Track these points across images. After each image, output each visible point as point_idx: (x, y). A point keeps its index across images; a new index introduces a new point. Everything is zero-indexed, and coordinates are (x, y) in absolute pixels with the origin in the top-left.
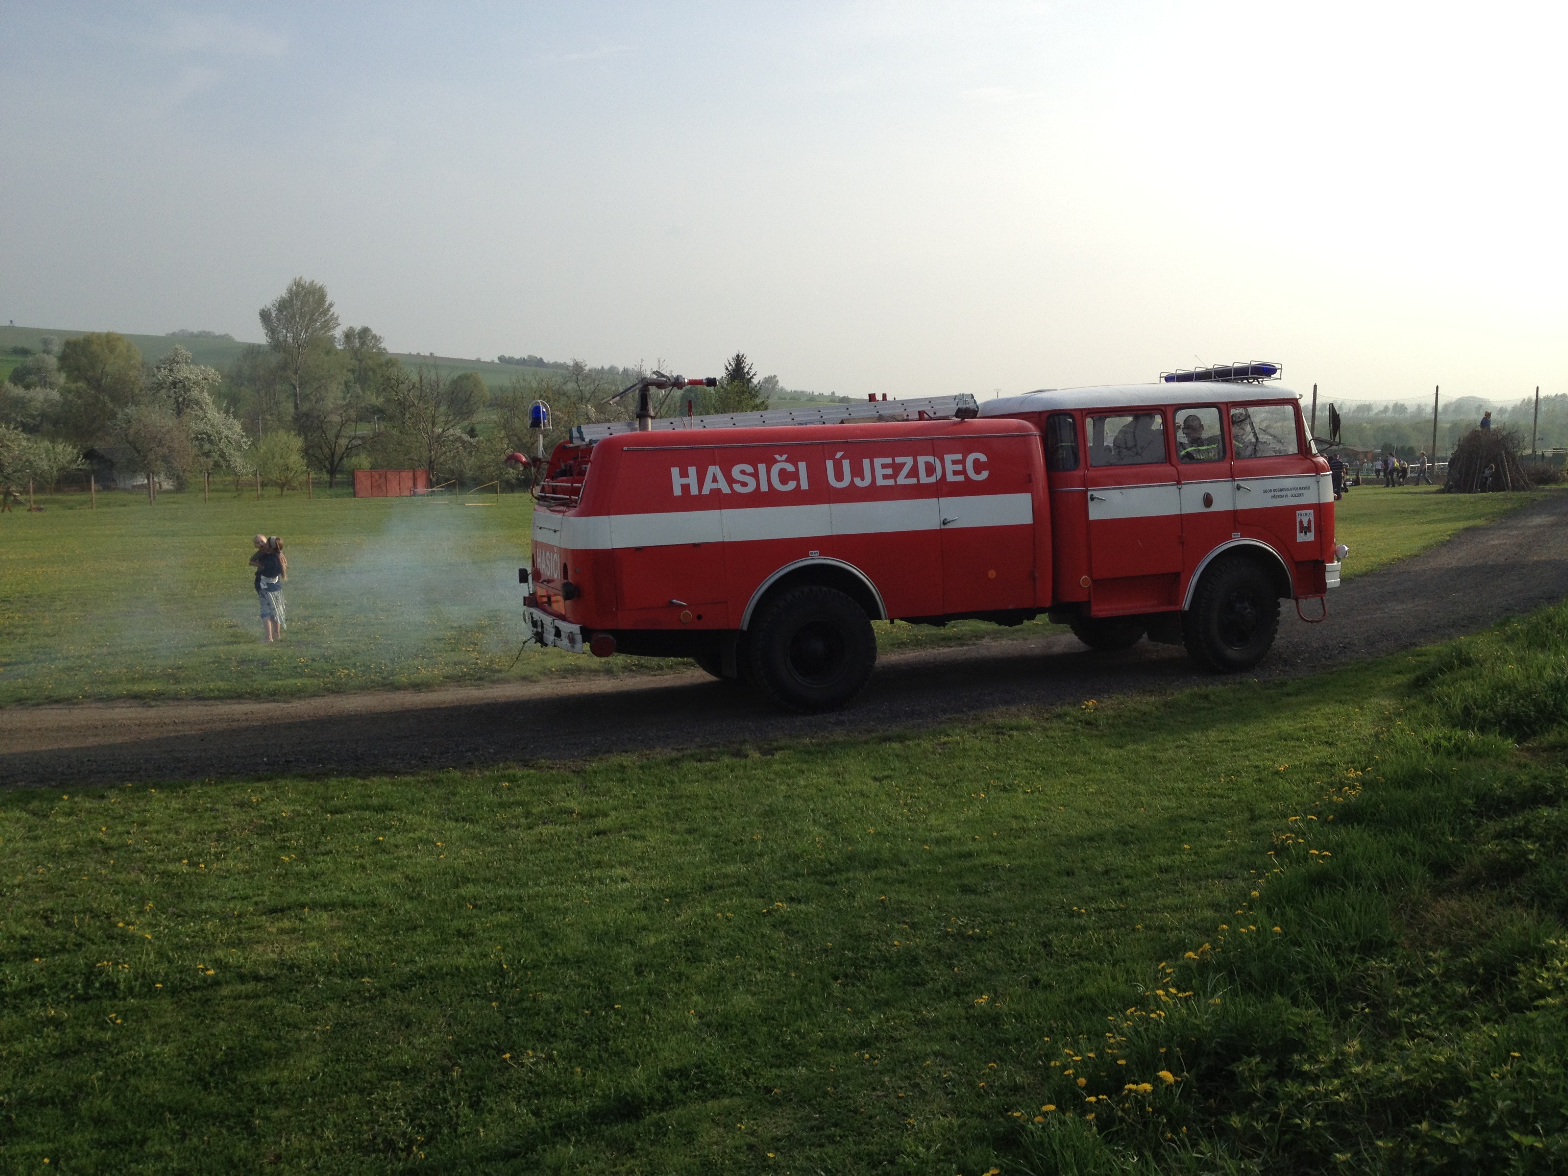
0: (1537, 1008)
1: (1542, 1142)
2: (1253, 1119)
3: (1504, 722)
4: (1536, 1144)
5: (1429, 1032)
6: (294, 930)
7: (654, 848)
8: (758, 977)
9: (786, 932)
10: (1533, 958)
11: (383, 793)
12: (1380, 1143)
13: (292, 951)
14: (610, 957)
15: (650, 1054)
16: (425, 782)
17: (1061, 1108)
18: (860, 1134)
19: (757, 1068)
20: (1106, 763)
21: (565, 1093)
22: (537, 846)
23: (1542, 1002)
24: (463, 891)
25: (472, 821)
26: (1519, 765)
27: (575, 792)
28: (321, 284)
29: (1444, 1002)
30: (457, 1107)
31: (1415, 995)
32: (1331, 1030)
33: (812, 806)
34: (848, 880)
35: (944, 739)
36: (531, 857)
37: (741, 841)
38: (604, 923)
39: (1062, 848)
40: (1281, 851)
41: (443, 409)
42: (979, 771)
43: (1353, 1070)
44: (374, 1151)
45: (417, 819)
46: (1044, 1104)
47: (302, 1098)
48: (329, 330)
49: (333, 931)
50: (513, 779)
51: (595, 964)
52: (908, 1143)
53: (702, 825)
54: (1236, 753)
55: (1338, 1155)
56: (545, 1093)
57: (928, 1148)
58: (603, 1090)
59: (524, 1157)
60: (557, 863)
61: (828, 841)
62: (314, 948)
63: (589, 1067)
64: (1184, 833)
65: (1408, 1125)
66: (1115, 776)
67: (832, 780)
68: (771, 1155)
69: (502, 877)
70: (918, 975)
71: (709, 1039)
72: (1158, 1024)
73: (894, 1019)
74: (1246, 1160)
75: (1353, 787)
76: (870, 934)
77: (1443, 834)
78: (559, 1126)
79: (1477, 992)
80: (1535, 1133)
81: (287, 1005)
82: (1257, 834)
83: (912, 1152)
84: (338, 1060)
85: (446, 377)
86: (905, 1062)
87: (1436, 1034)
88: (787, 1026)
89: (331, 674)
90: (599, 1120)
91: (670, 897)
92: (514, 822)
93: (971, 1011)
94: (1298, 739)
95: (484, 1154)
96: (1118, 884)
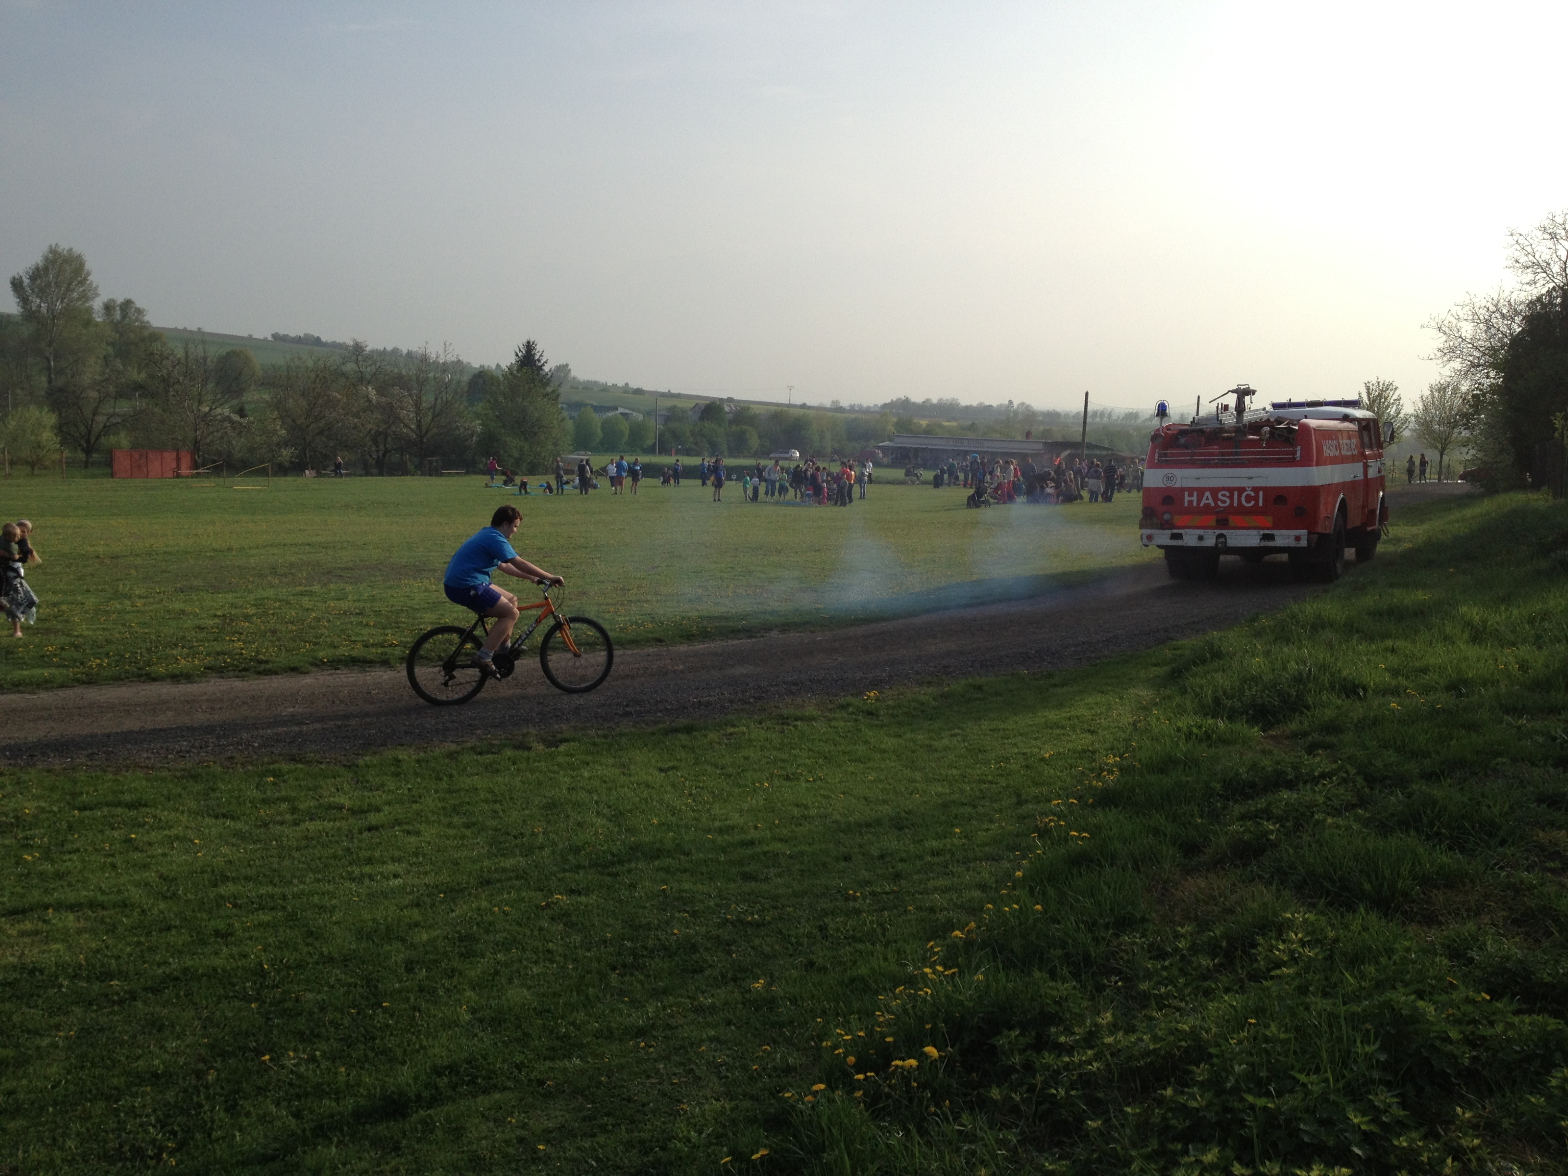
0: (1272, 978)
1: (1274, 1103)
2: (1011, 1090)
3: (1250, 712)
4: (1270, 1105)
5: (1176, 1003)
6: (37, 933)
7: (429, 843)
8: (534, 970)
9: (565, 925)
10: (1271, 931)
11: (136, 789)
12: (1129, 1110)
13: (33, 954)
14: (379, 954)
15: (418, 1051)
16: (183, 777)
17: (831, 1087)
18: (633, 1122)
19: (530, 1061)
20: (885, 751)
21: (327, 1093)
22: (304, 843)
23: (1278, 972)
24: (222, 890)
25: (233, 818)
26: (1263, 752)
27: (346, 787)
28: (79, 252)
29: (1191, 975)
30: (211, 1111)
31: (1164, 968)
32: (1085, 1004)
33: (595, 798)
34: (629, 871)
35: (730, 730)
36: (296, 855)
37: (522, 834)
38: (374, 920)
39: (841, 835)
40: (1044, 833)
41: (210, 386)
42: (764, 761)
43: (1105, 1041)
44: (120, 1160)
45: (173, 816)
46: (815, 1083)
47: (42, 1109)
48: (87, 300)
49: (79, 932)
50: (277, 774)
51: (363, 963)
52: (681, 1128)
53: (480, 819)
54: (1006, 741)
55: (1089, 1122)
56: (307, 1095)
57: (700, 1133)
58: (369, 1090)
59: (283, 1159)
60: (324, 860)
61: (611, 832)
62: (58, 951)
63: (354, 1066)
64: (956, 817)
65: (1155, 1092)
66: (893, 764)
67: (618, 771)
68: (541, 1147)
69: (265, 875)
70: (697, 962)
71: (481, 1034)
72: (924, 1000)
73: (670, 1006)
74: (1005, 1131)
75: (1111, 772)
76: (649, 924)
77: (1192, 816)
78: (321, 1127)
79: (1221, 965)
80: (1268, 1094)
81: (27, 1011)
82: (1022, 818)
83: (684, 1137)
84: (82, 1067)
85: (214, 352)
86: (681, 1048)
87: (1183, 1005)
88: (562, 1018)
89: (82, 664)
90: (363, 1120)
91: (445, 893)
92: (279, 818)
93: (748, 996)
94: (1063, 728)
95: (239, 1157)
96: (893, 868)
